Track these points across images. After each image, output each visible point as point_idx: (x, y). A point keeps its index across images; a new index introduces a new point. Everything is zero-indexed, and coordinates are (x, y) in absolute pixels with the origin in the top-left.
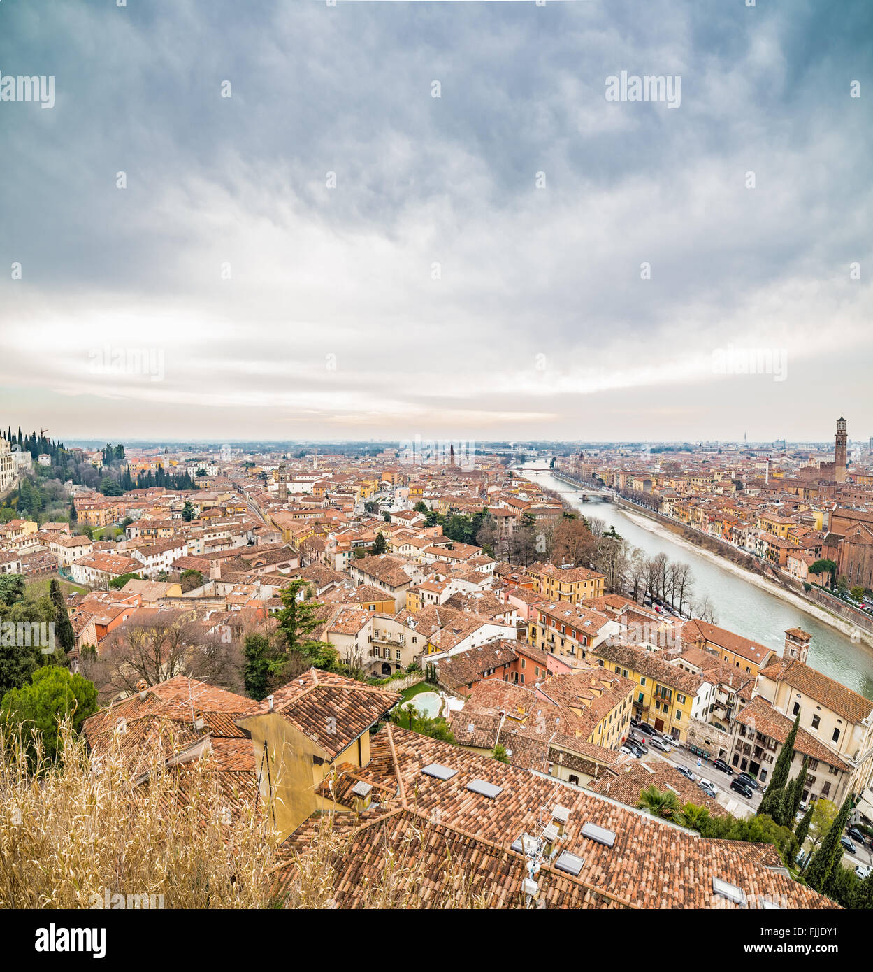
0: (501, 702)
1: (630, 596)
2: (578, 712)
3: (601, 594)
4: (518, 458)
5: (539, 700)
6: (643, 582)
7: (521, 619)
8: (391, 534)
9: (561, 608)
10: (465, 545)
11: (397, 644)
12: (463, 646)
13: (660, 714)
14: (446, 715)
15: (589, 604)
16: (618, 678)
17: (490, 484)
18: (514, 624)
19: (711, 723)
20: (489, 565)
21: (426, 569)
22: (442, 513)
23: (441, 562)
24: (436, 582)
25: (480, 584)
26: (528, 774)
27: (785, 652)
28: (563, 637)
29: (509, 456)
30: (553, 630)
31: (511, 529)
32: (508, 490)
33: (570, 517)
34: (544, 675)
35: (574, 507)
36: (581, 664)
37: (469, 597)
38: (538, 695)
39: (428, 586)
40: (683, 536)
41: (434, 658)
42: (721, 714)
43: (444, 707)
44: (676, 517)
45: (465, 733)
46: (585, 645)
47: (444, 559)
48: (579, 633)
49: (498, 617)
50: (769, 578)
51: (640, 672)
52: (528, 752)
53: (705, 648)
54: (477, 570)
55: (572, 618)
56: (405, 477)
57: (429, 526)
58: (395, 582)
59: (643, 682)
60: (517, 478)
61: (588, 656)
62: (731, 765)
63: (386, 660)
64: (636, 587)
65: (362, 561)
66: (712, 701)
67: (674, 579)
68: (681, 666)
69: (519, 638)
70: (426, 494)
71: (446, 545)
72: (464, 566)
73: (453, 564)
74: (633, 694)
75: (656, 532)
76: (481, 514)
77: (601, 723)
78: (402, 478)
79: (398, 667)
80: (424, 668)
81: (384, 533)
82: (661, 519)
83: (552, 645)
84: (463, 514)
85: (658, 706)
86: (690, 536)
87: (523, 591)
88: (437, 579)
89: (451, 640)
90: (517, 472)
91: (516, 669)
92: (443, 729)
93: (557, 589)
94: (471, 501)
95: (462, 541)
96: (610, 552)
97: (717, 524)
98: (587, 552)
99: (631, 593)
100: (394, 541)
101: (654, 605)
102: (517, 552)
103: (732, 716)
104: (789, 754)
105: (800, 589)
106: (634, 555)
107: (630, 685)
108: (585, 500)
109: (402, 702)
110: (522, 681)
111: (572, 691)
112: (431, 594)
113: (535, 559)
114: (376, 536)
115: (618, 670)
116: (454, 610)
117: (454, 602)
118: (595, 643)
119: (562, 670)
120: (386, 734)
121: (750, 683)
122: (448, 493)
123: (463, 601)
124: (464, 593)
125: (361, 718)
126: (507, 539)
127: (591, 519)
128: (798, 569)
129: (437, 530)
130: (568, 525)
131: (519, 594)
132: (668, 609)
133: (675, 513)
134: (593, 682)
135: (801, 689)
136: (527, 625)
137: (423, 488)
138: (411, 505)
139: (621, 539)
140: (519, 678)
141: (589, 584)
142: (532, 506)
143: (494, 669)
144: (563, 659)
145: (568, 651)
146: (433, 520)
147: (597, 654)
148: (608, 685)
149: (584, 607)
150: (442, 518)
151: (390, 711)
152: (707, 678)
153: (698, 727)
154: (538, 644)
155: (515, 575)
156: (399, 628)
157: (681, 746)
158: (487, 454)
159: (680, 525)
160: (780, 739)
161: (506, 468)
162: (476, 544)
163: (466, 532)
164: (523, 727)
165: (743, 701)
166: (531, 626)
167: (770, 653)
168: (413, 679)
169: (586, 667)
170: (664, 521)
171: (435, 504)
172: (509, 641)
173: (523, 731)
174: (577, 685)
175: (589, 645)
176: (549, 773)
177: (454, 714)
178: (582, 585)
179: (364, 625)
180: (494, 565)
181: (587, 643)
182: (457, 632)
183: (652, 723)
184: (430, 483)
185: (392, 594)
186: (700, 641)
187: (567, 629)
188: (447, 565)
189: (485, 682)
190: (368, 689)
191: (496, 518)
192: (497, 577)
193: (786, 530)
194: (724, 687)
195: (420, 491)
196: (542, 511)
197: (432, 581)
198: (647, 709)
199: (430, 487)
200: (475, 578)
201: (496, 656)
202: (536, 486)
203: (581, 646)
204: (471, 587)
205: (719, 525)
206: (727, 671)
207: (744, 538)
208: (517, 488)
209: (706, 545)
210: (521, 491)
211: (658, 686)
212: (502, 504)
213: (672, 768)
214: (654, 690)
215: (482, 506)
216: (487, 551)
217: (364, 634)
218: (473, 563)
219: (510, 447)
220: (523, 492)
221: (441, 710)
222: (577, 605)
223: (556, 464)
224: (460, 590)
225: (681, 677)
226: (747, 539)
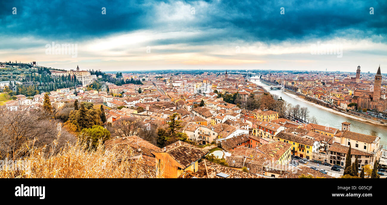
0: (244, 154)
1: (287, 118)
2: (272, 155)
3: (277, 118)
4: (249, 75)
5: (258, 152)
6: (292, 114)
7: (250, 127)
8: (206, 100)
9: (264, 123)
10: (231, 104)
11: (208, 135)
12: (231, 136)
13: (301, 152)
14: (225, 157)
15: (273, 121)
16: (285, 143)
17: (239, 84)
18: (248, 129)
19: (320, 153)
20: (239, 110)
21: (218, 112)
22: (223, 93)
23: (223, 109)
24: (221, 116)
25: (236, 117)
26: (256, 175)
27: (342, 129)
28: (265, 132)
29: (246, 75)
30: (261, 130)
31: (246, 99)
32: (245, 86)
33: (266, 94)
34: (259, 145)
35: (268, 91)
36: (272, 140)
37: (232, 121)
38: (257, 151)
39: (218, 117)
40: (305, 99)
41: (220, 140)
42: (323, 149)
43: (224, 155)
44: (302, 93)
45: (232, 163)
46: (273, 134)
47: (224, 108)
48: (270, 131)
49: (242, 127)
50: (335, 109)
51: (293, 141)
52: (255, 169)
53: (314, 131)
54: (235, 112)
55: (268, 126)
56: (211, 81)
57: (218, 98)
58: (207, 116)
59: (294, 144)
60: (249, 82)
61: (274, 138)
62: (329, 163)
63: (204, 140)
64: (289, 115)
65: (196, 108)
66: (319, 146)
67: (302, 112)
68: (307, 138)
69: (250, 133)
70: (218, 87)
71: (224, 104)
72: (230, 111)
73: (227, 110)
74: (291, 148)
75: (296, 98)
76: (236, 94)
77: (281, 158)
78: (210, 82)
79: (208, 142)
80: (217, 143)
81: (203, 100)
82: (297, 94)
83: (261, 135)
84: (230, 94)
85: (300, 150)
86: (307, 99)
87: (251, 119)
88: (221, 115)
89: (226, 134)
90: (248, 80)
91: (249, 143)
92: (224, 162)
93: (262, 118)
94: (233, 89)
95: (230, 103)
96: (280, 105)
97: (316, 95)
98: (272, 105)
99: (288, 117)
100: (207, 102)
101: (296, 120)
102: (248, 106)
103: (327, 149)
104: (350, 156)
105: (345, 111)
106: (288, 105)
107: (290, 145)
108: (272, 89)
109: (209, 153)
110: (251, 147)
111: (269, 149)
112: (219, 120)
113: (255, 108)
114: (201, 101)
115: (285, 141)
116: (227, 125)
117: (227, 122)
118: (276, 133)
119: (265, 143)
120: (204, 163)
121: (331, 139)
122: (225, 87)
123: (230, 122)
124: (230, 120)
125: (195, 157)
126: (245, 102)
127: (273, 95)
128: (344, 106)
129: (221, 99)
130: (266, 97)
131: (249, 120)
132: (301, 121)
133: (302, 92)
134: (277, 146)
135: (350, 138)
136: (252, 129)
137: (217, 85)
138: (213, 91)
139: (284, 101)
140: (250, 146)
141: (273, 115)
142: (253, 91)
143: (241, 144)
144: (266, 139)
145: (267, 137)
146: (220, 96)
147: (277, 137)
148: (282, 146)
149: (272, 123)
150: (223, 95)
151: (205, 156)
152: (316, 140)
153: (315, 154)
154: (256, 135)
155: (248, 114)
156: (209, 130)
157: (310, 161)
158: (238, 74)
159: (304, 96)
160: (345, 153)
161: (245, 79)
162: (234, 104)
163: (231, 100)
164: (253, 161)
165: (330, 144)
166: (254, 129)
167: (337, 130)
168: (213, 146)
169: (274, 141)
170: (298, 95)
171: (221, 90)
172: (246, 135)
173: (253, 162)
174: (271, 147)
175: (274, 134)
176: (264, 175)
177: (228, 157)
178: (271, 116)
179: (197, 129)
180: (240, 110)
181: (273, 133)
182: (228, 132)
183: (299, 156)
184: (219, 84)
185: (206, 119)
186: (312, 130)
187: (266, 130)
188: (225, 110)
189: (238, 147)
190: (198, 149)
191: (241, 95)
192: (242, 114)
193: (339, 95)
194: (322, 141)
195: (216, 86)
196: (257, 93)
197: (220, 116)
198: (296, 152)
199: (219, 85)
200: (234, 115)
201: (242, 139)
202: (255, 84)
203: (271, 135)
204: (233, 118)
205: (317, 95)
206: (323, 137)
207: (325, 99)
208: (248, 85)
209: (313, 101)
210: (250, 86)
211: (299, 144)
212: (243, 91)
213: (309, 168)
214: (298, 146)
215: (236, 91)
216: (238, 106)
217: (197, 132)
218: (233, 110)
219: (246, 72)
220: (251, 86)
221: (223, 156)
222: (269, 122)
223: (262, 77)
224: (229, 119)
225: (307, 141)
226: (326, 99)
